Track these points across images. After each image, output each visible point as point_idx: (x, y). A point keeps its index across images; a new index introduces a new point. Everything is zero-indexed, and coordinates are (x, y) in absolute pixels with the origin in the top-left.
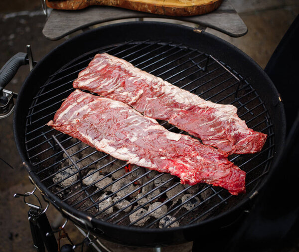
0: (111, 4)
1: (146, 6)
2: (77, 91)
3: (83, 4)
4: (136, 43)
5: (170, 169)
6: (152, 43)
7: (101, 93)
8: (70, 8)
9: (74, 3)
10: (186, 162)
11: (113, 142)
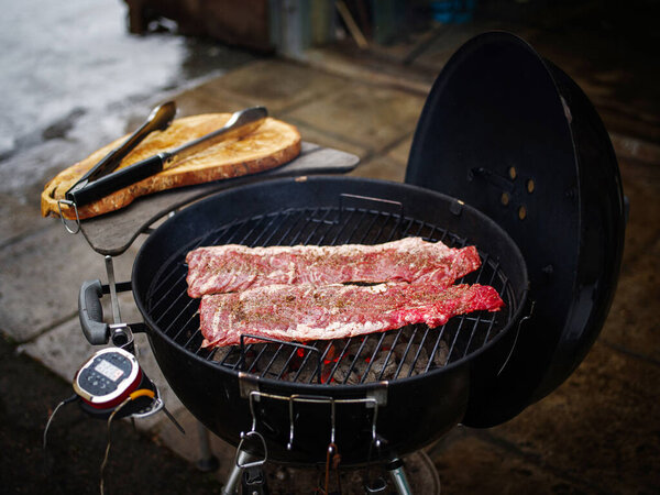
0: (164, 187)
1: (219, 170)
2: (205, 297)
3: (127, 198)
4: (224, 228)
5: (407, 318)
6: (245, 221)
7: (238, 288)
8: (111, 208)
9: (114, 200)
10: (416, 305)
11: (314, 323)
